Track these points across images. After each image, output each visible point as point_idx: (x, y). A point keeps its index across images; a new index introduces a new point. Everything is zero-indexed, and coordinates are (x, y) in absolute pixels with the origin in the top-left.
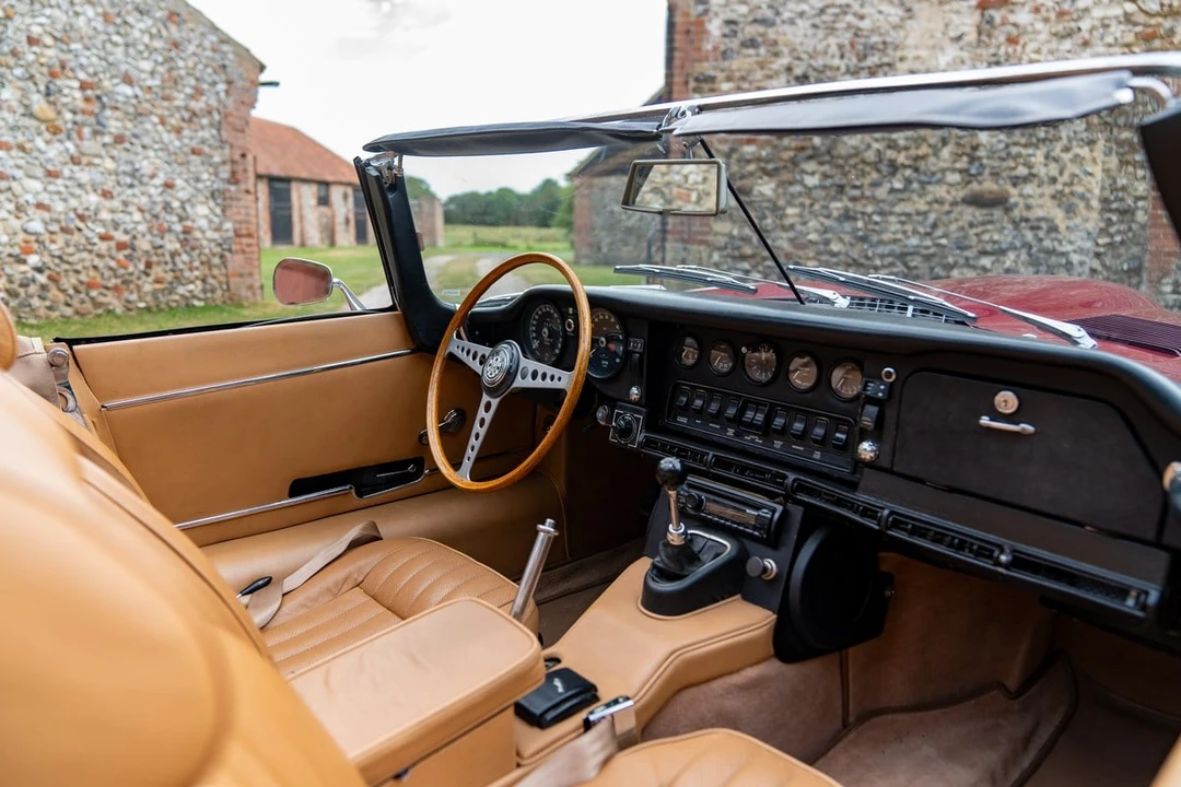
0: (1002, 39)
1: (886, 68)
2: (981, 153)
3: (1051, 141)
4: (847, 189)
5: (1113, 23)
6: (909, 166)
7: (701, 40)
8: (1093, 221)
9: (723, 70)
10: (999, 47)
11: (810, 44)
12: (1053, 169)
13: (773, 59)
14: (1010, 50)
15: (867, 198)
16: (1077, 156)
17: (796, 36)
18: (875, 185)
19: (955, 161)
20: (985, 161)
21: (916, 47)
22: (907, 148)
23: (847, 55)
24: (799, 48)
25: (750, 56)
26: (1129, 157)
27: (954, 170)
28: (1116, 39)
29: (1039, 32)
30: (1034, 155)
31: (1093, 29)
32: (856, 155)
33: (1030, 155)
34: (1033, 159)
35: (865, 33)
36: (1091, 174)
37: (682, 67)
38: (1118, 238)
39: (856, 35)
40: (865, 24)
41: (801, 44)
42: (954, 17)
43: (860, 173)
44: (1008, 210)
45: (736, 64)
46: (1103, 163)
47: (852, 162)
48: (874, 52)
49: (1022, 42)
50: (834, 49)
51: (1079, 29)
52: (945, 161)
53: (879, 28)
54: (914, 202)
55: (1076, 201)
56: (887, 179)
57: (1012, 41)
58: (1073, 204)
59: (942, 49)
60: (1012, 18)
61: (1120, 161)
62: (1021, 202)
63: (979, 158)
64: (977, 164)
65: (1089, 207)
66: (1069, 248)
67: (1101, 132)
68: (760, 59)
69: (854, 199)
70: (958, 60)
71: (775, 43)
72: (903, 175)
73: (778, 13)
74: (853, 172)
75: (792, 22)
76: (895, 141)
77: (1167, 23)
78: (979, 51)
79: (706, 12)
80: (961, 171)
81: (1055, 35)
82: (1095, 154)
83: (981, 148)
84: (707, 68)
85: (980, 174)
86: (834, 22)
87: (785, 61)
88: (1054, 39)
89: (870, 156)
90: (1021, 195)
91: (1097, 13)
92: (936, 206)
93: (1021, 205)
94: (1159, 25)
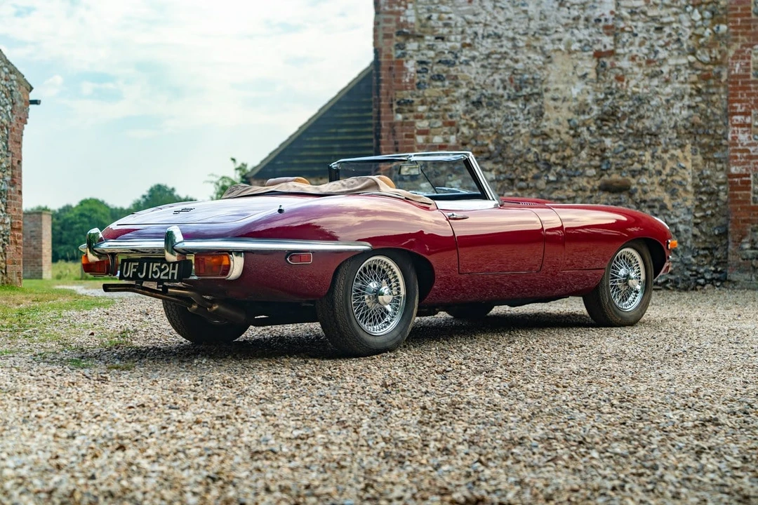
0: (613, 77)
1: (536, 97)
2: (608, 154)
3: (654, 145)
4: (516, 181)
5: (683, 68)
6: (558, 164)
7: (401, 75)
8: (691, 201)
9: (418, 97)
10: (611, 83)
11: (481, 79)
12: (658, 165)
13: (455, 89)
14: (619, 85)
15: (531, 188)
16: (673, 155)
17: (471, 73)
18: (536, 178)
19: (591, 160)
20: (611, 160)
21: (556, 82)
22: (556, 151)
23: (508, 87)
24: (473, 81)
25: (437, 86)
26: (709, 156)
27: (591, 166)
28: (685, 78)
29: (637, 74)
30: (644, 155)
31: (670, 72)
32: (521, 157)
33: (640, 155)
34: (644, 158)
35: (520, 72)
36: (684, 168)
37: (388, 94)
38: (709, 212)
39: (513, 73)
40: (520, 66)
41: (475, 79)
42: (580, 62)
43: (524, 169)
44: (631, 194)
45: (428, 93)
46: (693, 160)
47: (518, 161)
48: (527, 85)
49: (626, 80)
50: (498, 83)
51: (662, 72)
52: (583, 160)
53: (529, 69)
54: (565, 191)
55: (677, 187)
56: (544, 174)
57: (619, 79)
58: (674, 189)
59: (573, 83)
60: (618, 64)
61: (704, 159)
62: (639, 187)
63: (607, 158)
64: (606, 162)
65: (686, 191)
66: (676, 220)
67: (688, 139)
68: (445, 89)
69: (521, 189)
70: (585, 91)
71: (456, 78)
72: (555, 170)
73: (456, 57)
74: (520, 169)
75: (467, 63)
76: (547, 146)
77: (716, 69)
78: (598, 85)
79: (404, 55)
80: (596, 167)
81: (647, 75)
82: (686, 154)
83: (607, 151)
84: (406, 95)
85: (608, 169)
86: (497, 64)
87: (464, 90)
88: (647, 78)
89: (531, 157)
90: (638, 183)
91: (672, 62)
92: (580, 192)
93: (640, 191)
94: (711, 70)
